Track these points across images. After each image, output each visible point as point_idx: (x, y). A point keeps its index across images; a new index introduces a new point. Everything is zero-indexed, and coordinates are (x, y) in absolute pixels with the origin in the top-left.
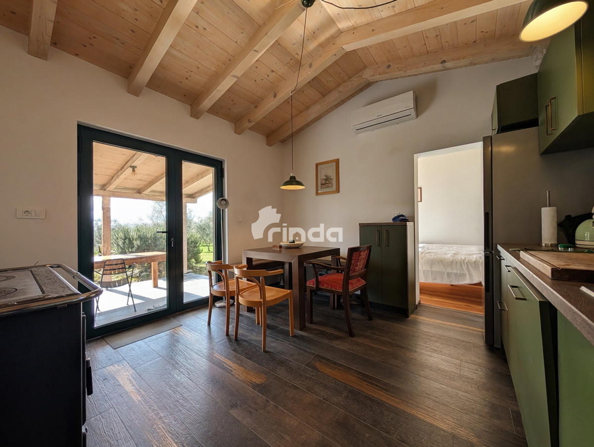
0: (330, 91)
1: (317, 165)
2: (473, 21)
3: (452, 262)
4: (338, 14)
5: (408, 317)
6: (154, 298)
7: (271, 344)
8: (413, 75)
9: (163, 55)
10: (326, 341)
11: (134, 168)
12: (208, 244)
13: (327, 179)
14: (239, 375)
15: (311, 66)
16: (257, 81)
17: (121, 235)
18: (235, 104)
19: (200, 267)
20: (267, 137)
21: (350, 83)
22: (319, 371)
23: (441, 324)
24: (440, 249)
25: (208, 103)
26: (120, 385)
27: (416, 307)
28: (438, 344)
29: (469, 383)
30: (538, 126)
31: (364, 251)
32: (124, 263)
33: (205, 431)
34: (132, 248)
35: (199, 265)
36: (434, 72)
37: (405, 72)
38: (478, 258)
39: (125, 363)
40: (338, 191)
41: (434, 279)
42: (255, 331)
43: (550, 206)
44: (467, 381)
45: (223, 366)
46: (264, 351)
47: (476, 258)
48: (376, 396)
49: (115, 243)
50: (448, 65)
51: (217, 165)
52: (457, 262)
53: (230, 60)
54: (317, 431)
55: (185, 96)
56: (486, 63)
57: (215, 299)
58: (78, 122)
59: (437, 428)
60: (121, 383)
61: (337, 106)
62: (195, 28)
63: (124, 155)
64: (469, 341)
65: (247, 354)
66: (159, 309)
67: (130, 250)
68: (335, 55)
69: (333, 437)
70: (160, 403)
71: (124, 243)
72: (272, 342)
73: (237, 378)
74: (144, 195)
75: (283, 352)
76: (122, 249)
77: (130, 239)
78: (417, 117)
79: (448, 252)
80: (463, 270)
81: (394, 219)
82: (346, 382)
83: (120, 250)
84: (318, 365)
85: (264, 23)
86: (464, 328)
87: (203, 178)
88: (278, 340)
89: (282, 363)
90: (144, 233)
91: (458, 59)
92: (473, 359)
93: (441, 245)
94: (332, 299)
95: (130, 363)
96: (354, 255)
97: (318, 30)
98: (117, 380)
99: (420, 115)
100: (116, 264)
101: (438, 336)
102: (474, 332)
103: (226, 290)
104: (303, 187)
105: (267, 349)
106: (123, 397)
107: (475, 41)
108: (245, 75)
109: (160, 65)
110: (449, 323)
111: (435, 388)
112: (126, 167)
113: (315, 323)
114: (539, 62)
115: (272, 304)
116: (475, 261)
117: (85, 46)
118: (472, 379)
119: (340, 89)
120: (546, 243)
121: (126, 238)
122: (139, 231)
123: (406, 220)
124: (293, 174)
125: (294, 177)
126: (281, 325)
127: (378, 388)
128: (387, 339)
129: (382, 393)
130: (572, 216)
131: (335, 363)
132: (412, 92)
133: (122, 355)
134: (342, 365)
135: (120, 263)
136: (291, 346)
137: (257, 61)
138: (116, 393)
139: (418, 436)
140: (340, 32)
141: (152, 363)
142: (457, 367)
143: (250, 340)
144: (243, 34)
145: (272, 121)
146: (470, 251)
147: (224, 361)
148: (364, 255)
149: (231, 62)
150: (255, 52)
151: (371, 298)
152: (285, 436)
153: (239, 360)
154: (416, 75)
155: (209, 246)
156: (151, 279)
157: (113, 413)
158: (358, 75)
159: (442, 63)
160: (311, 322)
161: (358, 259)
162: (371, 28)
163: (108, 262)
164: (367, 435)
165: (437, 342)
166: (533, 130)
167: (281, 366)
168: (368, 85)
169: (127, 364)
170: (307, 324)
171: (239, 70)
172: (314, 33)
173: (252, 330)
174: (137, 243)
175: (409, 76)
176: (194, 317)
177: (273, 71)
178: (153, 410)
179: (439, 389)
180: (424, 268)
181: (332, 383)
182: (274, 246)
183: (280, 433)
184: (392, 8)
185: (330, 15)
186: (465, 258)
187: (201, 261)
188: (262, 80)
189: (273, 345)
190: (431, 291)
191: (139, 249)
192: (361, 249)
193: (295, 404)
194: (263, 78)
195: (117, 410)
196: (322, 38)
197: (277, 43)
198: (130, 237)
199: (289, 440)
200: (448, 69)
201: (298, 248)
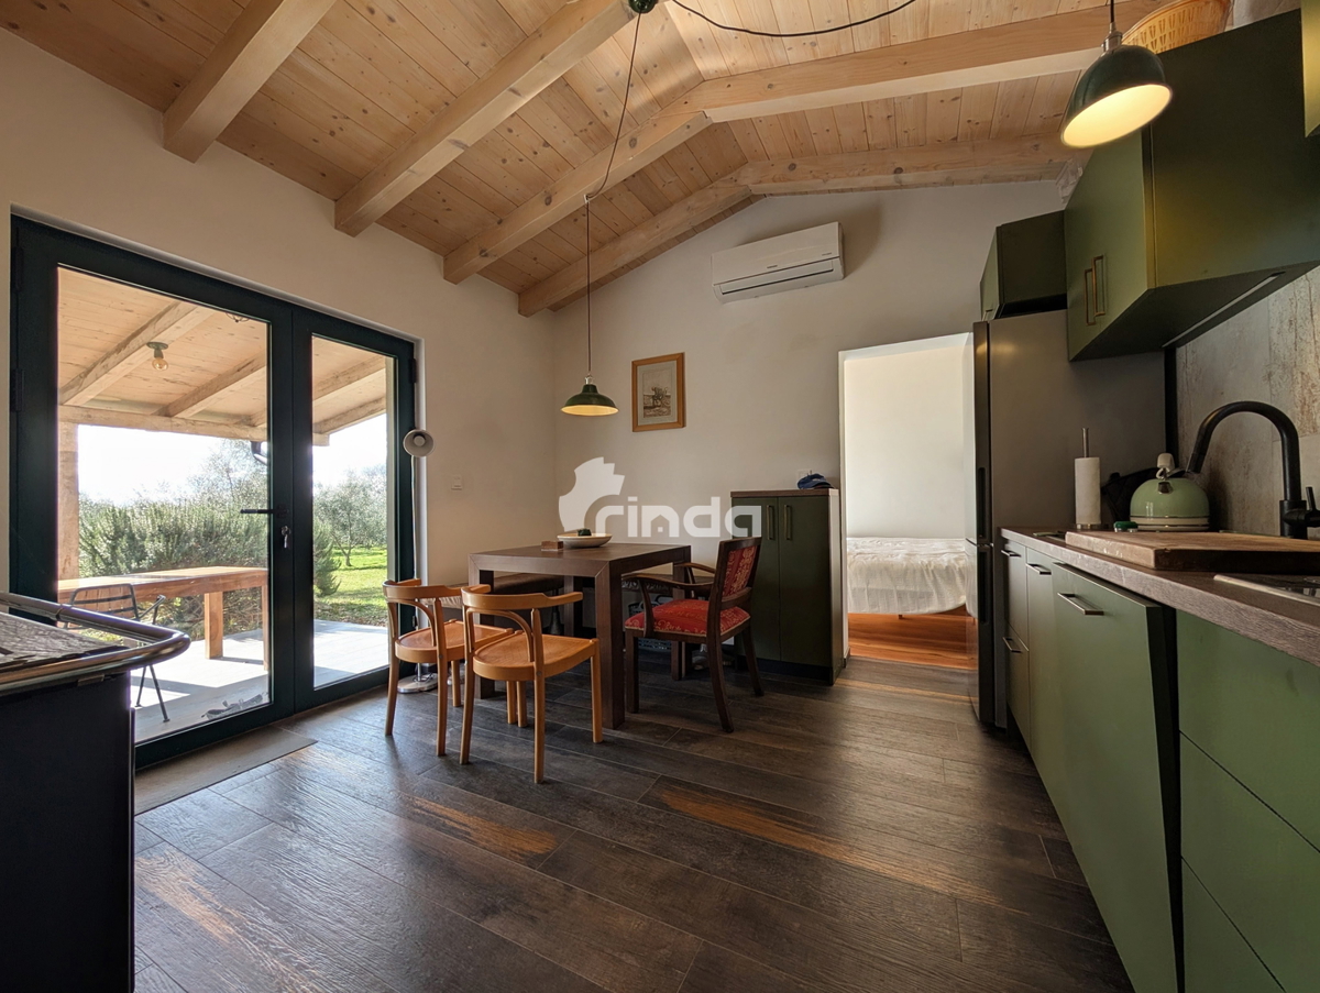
0: (667, 206)
1: (635, 365)
2: (956, 99)
3: (906, 571)
4: (700, 39)
5: (832, 684)
6: (217, 686)
7: (553, 764)
8: (837, 191)
9: (279, 64)
10: (675, 747)
11: (159, 349)
12: (347, 551)
13: (658, 396)
14: (487, 841)
15: (633, 143)
16: (508, 162)
17: (105, 525)
18: (448, 210)
19: (332, 605)
20: (519, 294)
21: (711, 191)
22: (672, 810)
23: (895, 692)
24: (878, 546)
25: (385, 198)
26: (164, 906)
27: (844, 663)
28: (896, 732)
29: (963, 797)
30: (1066, 308)
31: (750, 548)
32: (132, 596)
33: (427, 979)
34: (139, 561)
35: (329, 601)
36: (876, 189)
37: (825, 181)
38: (953, 562)
39: (168, 850)
40: (681, 422)
41: (874, 605)
42: (508, 741)
43: (1088, 456)
44: (961, 796)
45: (444, 824)
46: (539, 782)
47: (949, 561)
48: (799, 846)
49: (84, 549)
50: (906, 177)
51: (403, 354)
52: (914, 571)
53: (447, 104)
54: (691, 935)
55: (324, 175)
56: (971, 182)
57: (405, 670)
58: (13, 208)
59: (923, 888)
60: (167, 899)
61: (680, 239)
62: (366, 13)
63: (131, 311)
64: (949, 720)
65: (499, 792)
66: (242, 709)
67: (134, 565)
68: (688, 127)
69: (729, 942)
70: (291, 932)
71: (113, 548)
72: (555, 760)
73: (484, 848)
74: (179, 422)
75: (584, 780)
76: (108, 564)
77: (132, 537)
78: (845, 276)
79: (897, 552)
80: (927, 585)
81: (802, 483)
82: (733, 826)
83: (102, 566)
84: (666, 797)
85: (537, 31)
86: (937, 697)
87: (350, 383)
88: (568, 754)
89: (586, 803)
90: (176, 519)
91: (925, 168)
92: (963, 752)
93: (878, 539)
94: (675, 657)
95: (183, 848)
96: (731, 558)
97: (655, 66)
98: (153, 895)
99: (849, 273)
100: (109, 600)
101: (894, 716)
102: (956, 703)
103: (437, 648)
104: (615, 411)
105: (546, 777)
106: (179, 935)
107: (956, 139)
108: (482, 145)
109: (264, 90)
110: (908, 690)
111: (907, 814)
112: (134, 343)
113: (646, 711)
114: (1069, 191)
115: (556, 672)
116: (947, 567)
117: (43, 7)
118: (969, 790)
119: (692, 201)
120: (1084, 523)
121: (118, 534)
122: (161, 516)
123: (825, 486)
124: (590, 380)
125: (594, 387)
126: (567, 722)
127: (800, 830)
128: (800, 731)
129: (810, 838)
130: (1121, 475)
131: (704, 790)
132: (837, 223)
133: (156, 830)
134: (718, 791)
135: (121, 595)
136: (600, 765)
137: (512, 115)
138: (155, 926)
139: (892, 910)
140: (700, 80)
141: (250, 841)
142: (938, 771)
143: (500, 760)
144: (485, 49)
145: (535, 259)
146: (934, 549)
147: (444, 813)
148: (748, 556)
149: (448, 109)
150: (511, 93)
151: (760, 651)
152: (623, 958)
153: (482, 807)
154: (843, 191)
155: (348, 555)
156: (202, 637)
157: (157, 978)
158: (728, 177)
159: (895, 172)
160: (636, 710)
161: (739, 566)
162: (767, 79)
163: (83, 593)
164: (797, 925)
165: (894, 727)
166: (1057, 316)
167: (585, 808)
168: (749, 200)
169: (174, 851)
170: (627, 715)
171: (470, 130)
172: (646, 72)
173: (501, 738)
174: (152, 547)
175: (829, 191)
176: (346, 721)
177: (546, 144)
178: (276, 953)
179: (913, 816)
180: (854, 585)
181: (705, 830)
182: (545, 544)
183: (610, 951)
184: (810, 47)
185: (682, 40)
186: (930, 562)
187: (336, 589)
188: (521, 160)
189: (557, 765)
190: (864, 631)
191: (160, 563)
192: (744, 545)
193: (633, 886)
194: (522, 157)
195: (166, 968)
196: (662, 85)
197: (564, 83)
198: (135, 530)
199: (635, 963)
200: (906, 187)
201: (597, 547)
